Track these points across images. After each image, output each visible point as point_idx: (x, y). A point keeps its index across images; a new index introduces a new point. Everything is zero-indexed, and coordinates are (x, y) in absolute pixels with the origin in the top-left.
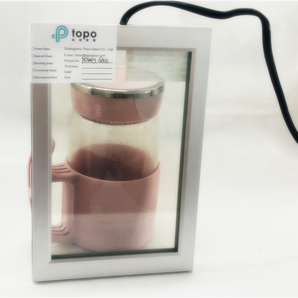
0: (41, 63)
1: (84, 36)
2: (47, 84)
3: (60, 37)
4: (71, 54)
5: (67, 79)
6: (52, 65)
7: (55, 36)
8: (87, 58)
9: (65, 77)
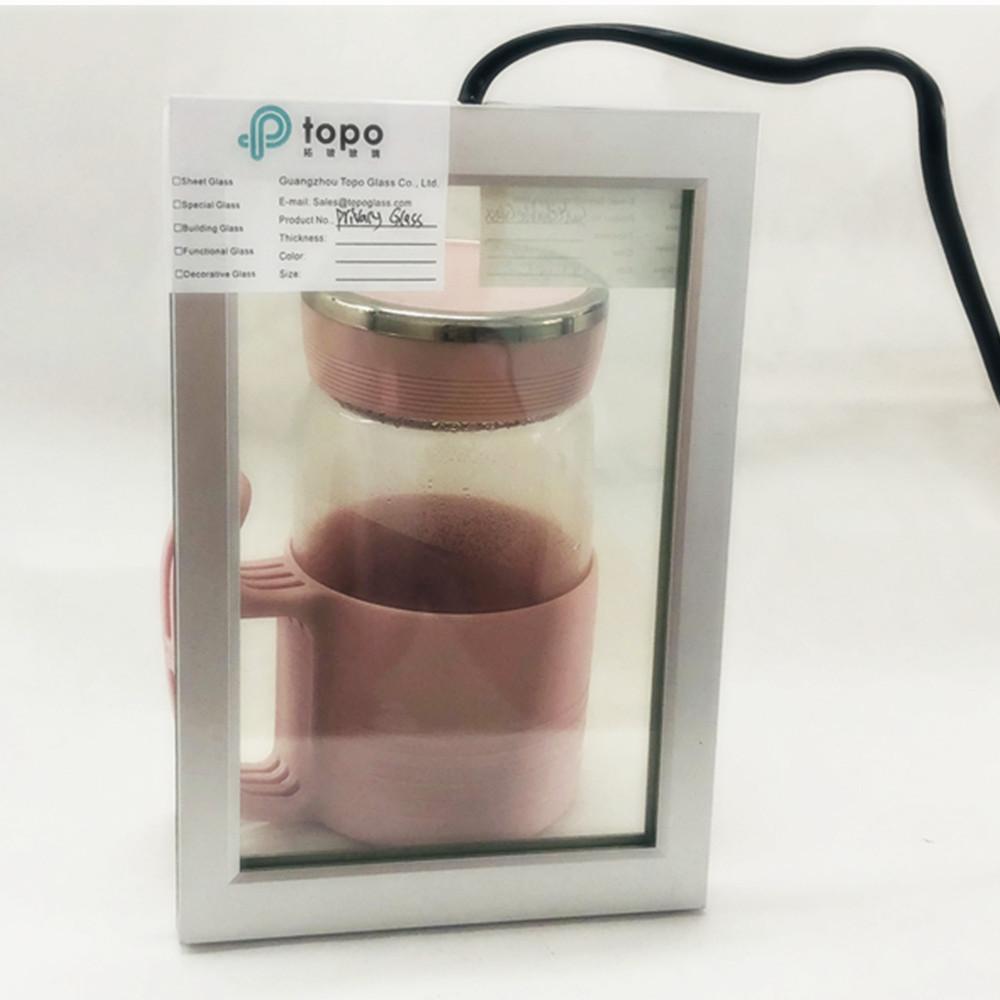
0: (202, 227)
1: (344, 140)
2: (224, 294)
3: (265, 141)
4: (302, 199)
5: (286, 278)
6: (239, 233)
7: (249, 141)
8: (353, 209)
9: (283, 274)
